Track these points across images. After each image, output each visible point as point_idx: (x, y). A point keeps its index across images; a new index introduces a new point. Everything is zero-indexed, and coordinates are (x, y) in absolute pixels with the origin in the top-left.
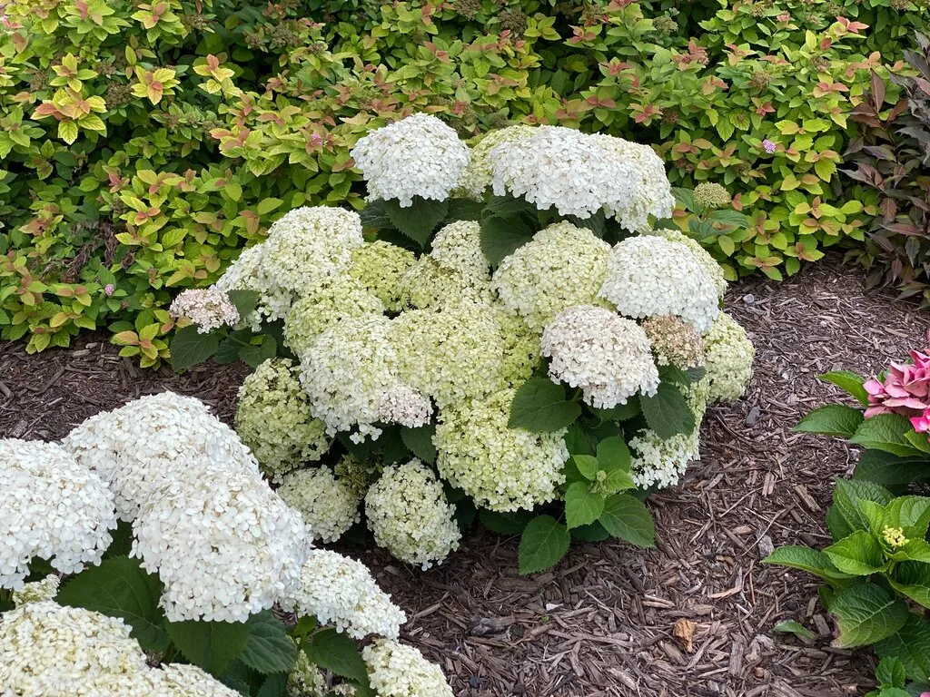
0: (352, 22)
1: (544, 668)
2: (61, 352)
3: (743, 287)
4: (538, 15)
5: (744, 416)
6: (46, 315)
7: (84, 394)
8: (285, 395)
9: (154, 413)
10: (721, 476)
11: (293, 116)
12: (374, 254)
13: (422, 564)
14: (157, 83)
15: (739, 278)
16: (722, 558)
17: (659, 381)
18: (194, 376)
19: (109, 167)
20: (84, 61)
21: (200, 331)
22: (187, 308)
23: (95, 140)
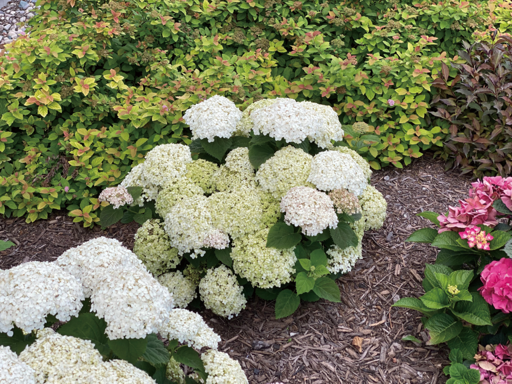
0: (181, 48)
1: (290, 363)
2: (43, 222)
3: (384, 172)
4: (275, 40)
5: (385, 237)
6: (35, 204)
7: (57, 242)
8: (157, 237)
9: (96, 246)
10: (374, 267)
11: (153, 97)
12: (197, 166)
13: (228, 316)
14: (86, 85)
15: (382, 168)
16: (375, 307)
17: (338, 221)
18: (111, 230)
19: (63, 128)
20: (49, 76)
21: (114, 208)
22: (107, 197)
23: (55, 114)
